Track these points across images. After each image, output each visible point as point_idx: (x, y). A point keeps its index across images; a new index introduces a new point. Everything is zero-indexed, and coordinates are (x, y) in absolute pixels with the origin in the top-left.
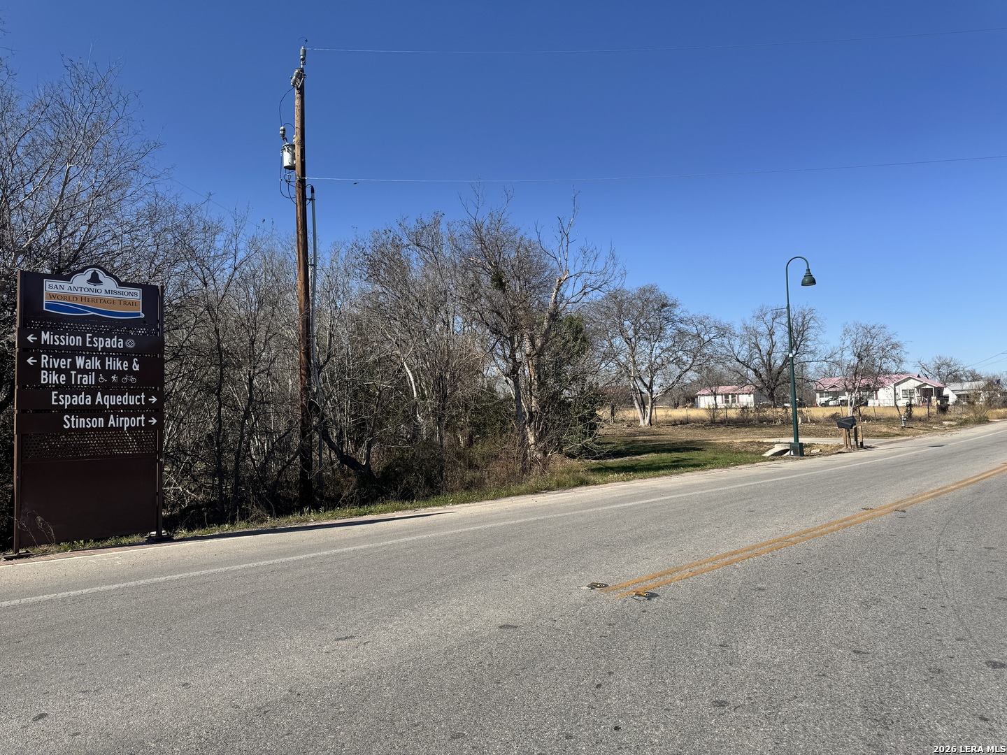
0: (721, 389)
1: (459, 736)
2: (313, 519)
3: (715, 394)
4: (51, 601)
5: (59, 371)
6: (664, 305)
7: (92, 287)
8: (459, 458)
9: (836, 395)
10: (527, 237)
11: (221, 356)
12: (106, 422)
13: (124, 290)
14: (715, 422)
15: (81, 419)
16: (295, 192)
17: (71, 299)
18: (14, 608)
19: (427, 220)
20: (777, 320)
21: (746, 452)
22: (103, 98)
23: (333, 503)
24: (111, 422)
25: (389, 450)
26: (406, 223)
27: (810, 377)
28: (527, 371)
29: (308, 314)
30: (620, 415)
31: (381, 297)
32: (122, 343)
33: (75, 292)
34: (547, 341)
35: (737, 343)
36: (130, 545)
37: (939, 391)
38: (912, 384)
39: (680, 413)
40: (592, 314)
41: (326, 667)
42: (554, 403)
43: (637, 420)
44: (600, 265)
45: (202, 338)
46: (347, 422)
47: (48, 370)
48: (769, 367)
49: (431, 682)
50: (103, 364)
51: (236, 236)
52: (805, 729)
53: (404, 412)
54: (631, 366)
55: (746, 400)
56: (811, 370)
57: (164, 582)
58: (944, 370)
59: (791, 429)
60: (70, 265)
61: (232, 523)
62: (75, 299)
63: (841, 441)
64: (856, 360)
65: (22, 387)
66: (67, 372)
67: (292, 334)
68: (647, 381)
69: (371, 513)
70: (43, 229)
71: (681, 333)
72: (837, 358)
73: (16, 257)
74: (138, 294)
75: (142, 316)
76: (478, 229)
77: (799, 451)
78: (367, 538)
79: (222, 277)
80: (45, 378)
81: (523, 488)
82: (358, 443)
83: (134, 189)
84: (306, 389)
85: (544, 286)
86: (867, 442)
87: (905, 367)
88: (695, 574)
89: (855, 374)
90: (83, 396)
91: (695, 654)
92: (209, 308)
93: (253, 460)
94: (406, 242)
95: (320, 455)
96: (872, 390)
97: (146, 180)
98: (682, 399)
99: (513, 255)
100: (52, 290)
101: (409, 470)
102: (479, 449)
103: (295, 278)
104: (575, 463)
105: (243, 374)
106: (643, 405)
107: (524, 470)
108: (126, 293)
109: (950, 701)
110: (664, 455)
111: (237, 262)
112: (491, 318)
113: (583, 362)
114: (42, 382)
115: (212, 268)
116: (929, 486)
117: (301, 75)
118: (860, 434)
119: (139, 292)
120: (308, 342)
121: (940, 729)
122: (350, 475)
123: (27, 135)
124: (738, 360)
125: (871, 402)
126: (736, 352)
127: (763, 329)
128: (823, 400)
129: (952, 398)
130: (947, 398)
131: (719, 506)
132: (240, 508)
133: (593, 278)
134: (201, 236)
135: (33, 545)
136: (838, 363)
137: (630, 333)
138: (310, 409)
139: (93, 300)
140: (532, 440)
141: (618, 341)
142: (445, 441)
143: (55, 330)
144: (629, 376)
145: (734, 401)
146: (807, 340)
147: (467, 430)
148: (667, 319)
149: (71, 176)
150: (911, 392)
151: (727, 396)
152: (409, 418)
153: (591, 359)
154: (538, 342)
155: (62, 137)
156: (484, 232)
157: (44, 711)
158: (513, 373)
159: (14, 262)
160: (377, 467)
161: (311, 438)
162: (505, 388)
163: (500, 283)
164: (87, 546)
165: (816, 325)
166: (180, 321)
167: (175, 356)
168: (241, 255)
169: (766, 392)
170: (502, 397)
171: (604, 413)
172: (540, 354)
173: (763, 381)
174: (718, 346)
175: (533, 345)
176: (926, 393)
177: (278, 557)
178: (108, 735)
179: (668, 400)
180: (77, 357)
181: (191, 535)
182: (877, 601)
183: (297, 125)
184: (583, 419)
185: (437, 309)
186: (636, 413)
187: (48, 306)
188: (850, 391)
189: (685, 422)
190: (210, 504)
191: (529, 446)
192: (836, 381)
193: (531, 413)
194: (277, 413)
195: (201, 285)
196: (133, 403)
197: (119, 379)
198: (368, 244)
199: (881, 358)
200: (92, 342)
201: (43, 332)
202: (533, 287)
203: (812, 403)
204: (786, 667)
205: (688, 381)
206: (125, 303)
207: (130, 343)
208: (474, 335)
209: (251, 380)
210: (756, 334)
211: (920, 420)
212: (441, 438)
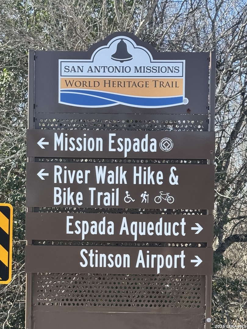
5: (75, 187)
7: (118, 64)
13: (161, 65)
15: (102, 255)
17: (92, 84)
32: (155, 144)
33: (97, 74)
62: (97, 84)
75: (186, 101)
80: (58, 197)
90: (104, 222)
100: (69, 74)
108: (164, 70)
114: (56, 203)
119: (180, 65)
180: (96, 167)
196: (169, 234)
197: (151, 198)
201: (56, 134)
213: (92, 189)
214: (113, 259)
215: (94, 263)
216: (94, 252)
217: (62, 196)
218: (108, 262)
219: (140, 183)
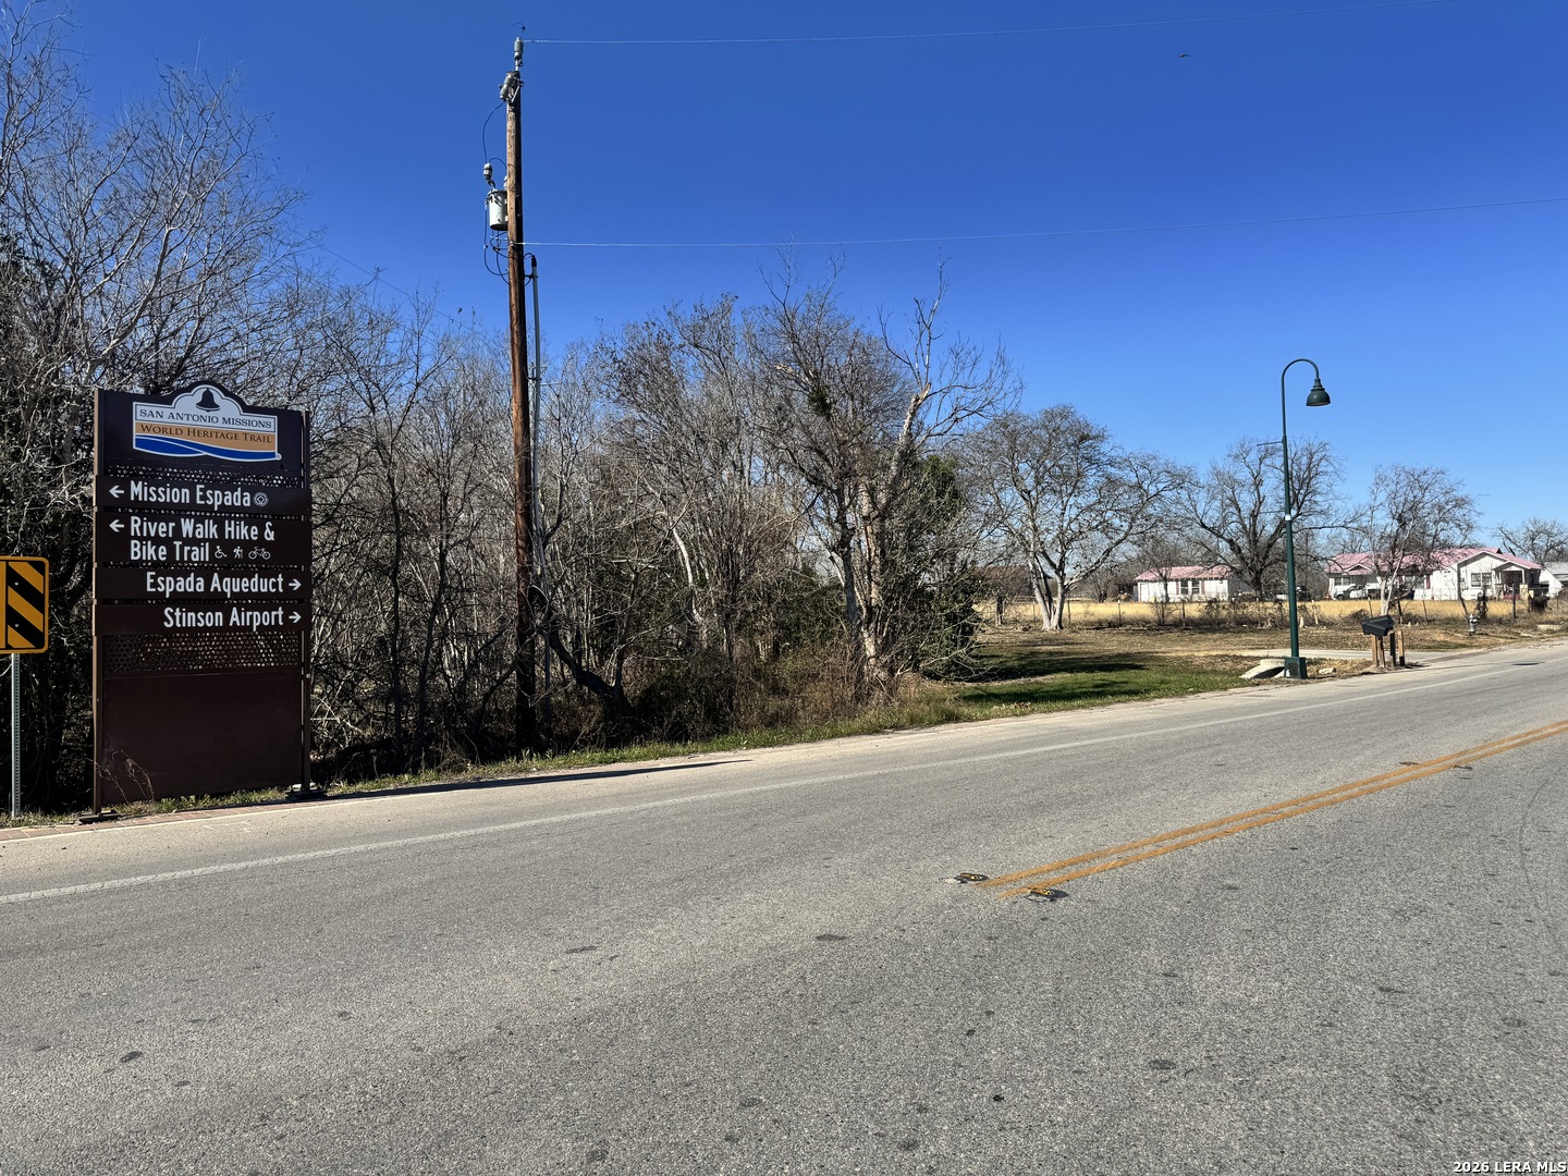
0: (1176, 572)
1: (753, 1102)
2: (535, 768)
3: (1165, 580)
4: (147, 885)
5: (157, 541)
6: (1084, 438)
7: (204, 413)
8: (758, 678)
9: (1361, 581)
10: (866, 331)
11: (397, 518)
12: (227, 617)
13: (252, 419)
14: (1164, 624)
15: (189, 614)
16: (507, 266)
17: (174, 431)
18: (94, 894)
19: (711, 308)
20: (1268, 461)
21: (1215, 672)
22: (218, 124)
23: (565, 744)
24: (234, 618)
25: (650, 664)
26: (679, 311)
27: (1320, 552)
28: (864, 544)
29: (527, 454)
30: (1011, 612)
31: (639, 429)
32: (248, 498)
33: (180, 421)
34: (895, 495)
35: (1201, 498)
36: (263, 803)
37: (1532, 577)
38: (1487, 564)
39: (1108, 610)
40: (968, 453)
41: (553, 994)
42: (905, 592)
43: (1038, 621)
44: (981, 375)
45: (368, 491)
46: (588, 621)
47: (141, 539)
48: (1254, 538)
49: (710, 1020)
50: (221, 530)
51: (419, 335)
52: (1297, 1108)
53: (674, 605)
54: (1029, 535)
55: (1217, 588)
56: (1321, 542)
57: (313, 860)
58: (1541, 542)
59: (1287, 635)
60: (172, 380)
61: (415, 773)
62: (179, 432)
63: (1368, 655)
64: (1396, 525)
65: (103, 565)
66: (168, 542)
67: (505, 485)
68: (1056, 558)
69: (623, 759)
70: (132, 327)
71: (1112, 482)
72: (1365, 521)
73: (93, 368)
74: (272, 424)
75: (278, 457)
76: (788, 320)
77: (1300, 670)
78: (618, 798)
79: (398, 400)
80: (136, 551)
81: (857, 724)
82: (604, 653)
83: (266, 264)
84: (524, 571)
85: (892, 409)
86: (1411, 656)
87: (1475, 537)
88: (1126, 862)
89: (1393, 549)
90: (192, 578)
91: (1123, 988)
92: (378, 445)
93: (446, 678)
94: (678, 340)
95: (547, 671)
96: (1421, 573)
97: (283, 250)
98: (1112, 587)
99: (844, 359)
100: (146, 418)
101: (680, 695)
102: (789, 665)
103: (508, 401)
104: (938, 687)
105: (431, 547)
106: (1048, 596)
107: (858, 698)
108: (254, 423)
109: (1536, 1071)
110: (1082, 676)
111: (421, 374)
112: (810, 460)
113: (954, 529)
114: (133, 558)
115: (382, 384)
116: (1512, 728)
117: (514, 84)
118: (1400, 644)
119: (273, 420)
120: (528, 497)
121: (1518, 1115)
122: (592, 702)
123: (107, 183)
124: (1203, 526)
125: (1418, 593)
126: (1200, 512)
127: (1244, 475)
128: (1341, 589)
129: (1555, 587)
130: (1545, 586)
131: (1168, 756)
132: (427, 750)
133: (970, 394)
134: (366, 335)
135: (120, 801)
136: (1365, 531)
137: (1029, 482)
138: (531, 600)
139: (205, 433)
140: (871, 650)
141: (1010, 496)
142: (737, 650)
143: (151, 480)
144: (1027, 551)
145: (1195, 591)
146: (1314, 492)
147: (771, 635)
148: (1089, 459)
149: (171, 244)
150: (1486, 577)
151: (1184, 582)
152: (681, 616)
153: (967, 523)
154: (882, 498)
155: (158, 186)
156: (798, 323)
157: (136, 1048)
158: (842, 546)
159: (89, 377)
160: (632, 689)
161: (533, 643)
162: (829, 570)
163: (822, 405)
164: (201, 804)
165: (1330, 469)
166: (335, 464)
167: (329, 519)
168: (426, 364)
169: (1248, 577)
170: (826, 582)
171: (985, 609)
172: (884, 515)
173: (1242, 559)
174: (1172, 502)
175: (873, 502)
176: (1511, 579)
177: (482, 825)
178: (229, 1086)
179: (1090, 589)
180: (182, 520)
181: (353, 789)
182: (1421, 910)
183: (511, 160)
184: (952, 618)
185: (724, 446)
186: (1036, 609)
187: (140, 443)
188: (1386, 576)
189: (1116, 624)
190: (382, 744)
191: (866, 659)
192: (1363, 558)
193: (870, 609)
194: (483, 606)
195: (367, 410)
196: (266, 590)
197: (245, 554)
198: (619, 344)
199: (1436, 523)
200: (204, 498)
201: (132, 482)
202: (875, 411)
203: (1323, 595)
204: (1269, 1011)
205: (1122, 559)
206: (252, 438)
207: (261, 499)
208: (781, 486)
209: (443, 556)
210: (1233, 483)
211: (1500, 621)
212: (730, 647)
213: (178, 544)
214: (204, 617)
215: (181, 622)
216: (181, 611)
217: (141, 549)
218: (198, 621)
219: (233, 537)
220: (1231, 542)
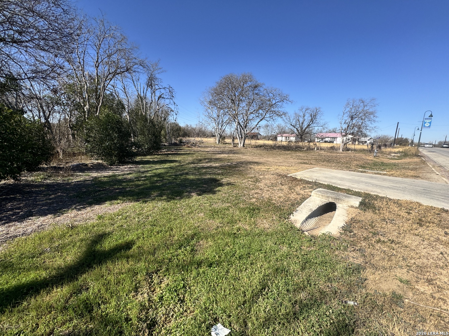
3: (282, 136)
27: (315, 132)
39: (270, 142)
48: (302, 128)
126: (291, 122)
128: (318, 140)
146: (316, 118)
151: (286, 137)
169: (299, 137)
176: (354, 140)
203: (314, 141)
210: (299, 116)
220: (297, 129)
